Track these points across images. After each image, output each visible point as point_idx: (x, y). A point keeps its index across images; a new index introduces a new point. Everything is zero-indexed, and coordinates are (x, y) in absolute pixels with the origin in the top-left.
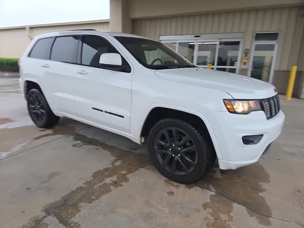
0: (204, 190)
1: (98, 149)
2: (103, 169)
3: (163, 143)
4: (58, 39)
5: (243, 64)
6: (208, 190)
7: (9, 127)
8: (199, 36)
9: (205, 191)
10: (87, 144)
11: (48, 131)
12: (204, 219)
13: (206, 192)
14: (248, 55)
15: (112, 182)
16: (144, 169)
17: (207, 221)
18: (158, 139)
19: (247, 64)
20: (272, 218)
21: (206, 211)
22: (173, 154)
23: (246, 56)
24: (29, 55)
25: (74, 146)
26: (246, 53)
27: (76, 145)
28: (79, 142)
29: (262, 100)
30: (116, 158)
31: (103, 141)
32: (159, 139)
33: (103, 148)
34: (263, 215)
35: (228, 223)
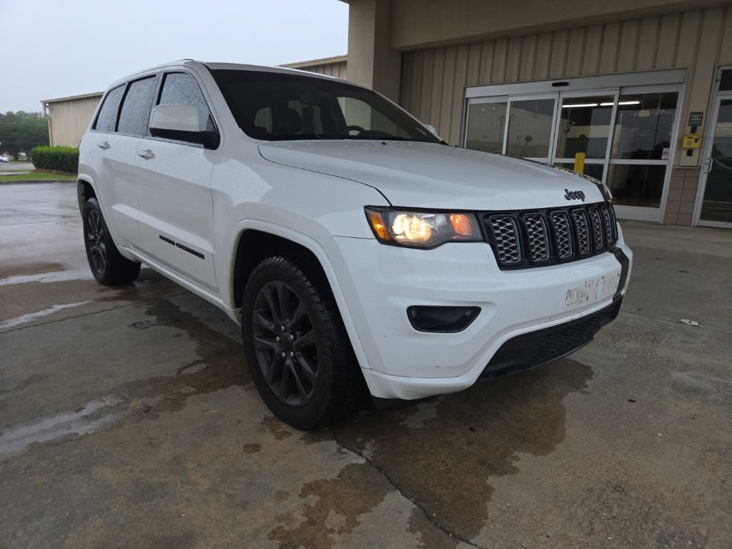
0: (345, 450)
1: (178, 336)
2: (147, 380)
3: (266, 323)
4: (133, 85)
5: (685, 153)
6: (355, 452)
7: (42, 281)
8: (566, 84)
9: (346, 453)
10: (163, 324)
11: (112, 293)
12: (278, 518)
13: (344, 456)
14: (700, 129)
15: (142, 407)
16: (242, 387)
17: (282, 524)
18: (258, 313)
19: (696, 153)
20: (468, 545)
21: (303, 501)
22: (283, 351)
23: (693, 130)
24: (94, 127)
25: (134, 325)
26: (695, 124)
27: (142, 323)
28: (153, 319)
29: (488, 214)
30: (201, 358)
31: (206, 320)
32: (260, 313)
33: (192, 335)
34: (448, 533)
35: (335, 537)
